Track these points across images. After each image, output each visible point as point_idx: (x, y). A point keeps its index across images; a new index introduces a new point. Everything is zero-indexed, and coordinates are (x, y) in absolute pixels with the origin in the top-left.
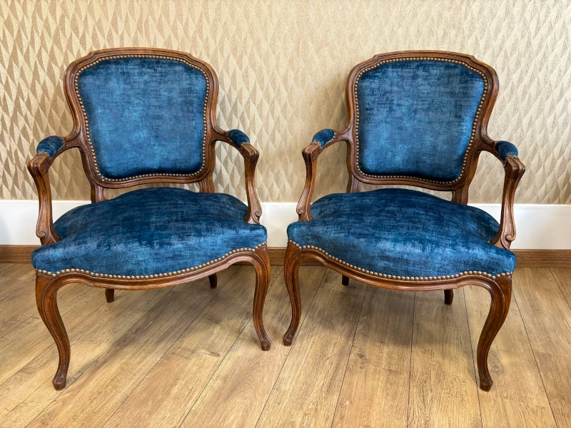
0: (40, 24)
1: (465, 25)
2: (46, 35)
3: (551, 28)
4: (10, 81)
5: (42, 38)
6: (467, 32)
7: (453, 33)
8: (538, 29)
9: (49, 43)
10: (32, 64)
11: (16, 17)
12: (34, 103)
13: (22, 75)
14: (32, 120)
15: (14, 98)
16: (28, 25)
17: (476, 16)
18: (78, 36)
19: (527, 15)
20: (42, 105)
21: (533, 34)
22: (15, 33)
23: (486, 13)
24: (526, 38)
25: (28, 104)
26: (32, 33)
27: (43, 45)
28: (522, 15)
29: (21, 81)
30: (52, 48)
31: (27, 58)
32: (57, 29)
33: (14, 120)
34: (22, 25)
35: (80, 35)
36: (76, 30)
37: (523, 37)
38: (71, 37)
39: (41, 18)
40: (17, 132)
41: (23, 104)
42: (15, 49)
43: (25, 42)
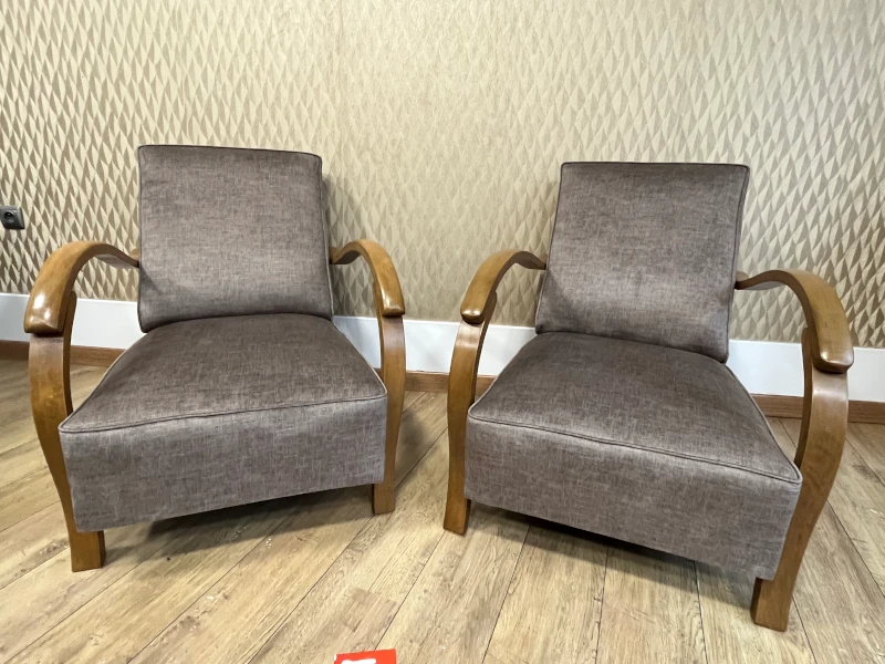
0: (91, 121)
1: (512, 134)
2: (96, 133)
3: (604, 138)
4: (62, 176)
5: (92, 136)
6: (514, 141)
7: (499, 141)
8: (590, 139)
9: (99, 140)
10: (83, 161)
11: (68, 114)
12: (85, 200)
13: (74, 172)
14: (81, 216)
15: (65, 194)
16: (80, 122)
17: (522, 124)
18: (125, 134)
19: (578, 124)
20: (92, 202)
21: (585, 143)
22: (68, 129)
23: (533, 120)
24: (578, 148)
25: (79, 200)
26: (83, 131)
27: (93, 142)
28: (572, 124)
29: (72, 177)
30: (102, 145)
31: (78, 155)
32: (107, 128)
33: (65, 215)
34: (74, 122)
35: (128, 133)
36: (123, 127)
37: (575, 147)
38: (119, 135)
39: (92, 115)
40: (68, 228)
41: (73, 200)
42: (67, 145)
43: (77, 138)
